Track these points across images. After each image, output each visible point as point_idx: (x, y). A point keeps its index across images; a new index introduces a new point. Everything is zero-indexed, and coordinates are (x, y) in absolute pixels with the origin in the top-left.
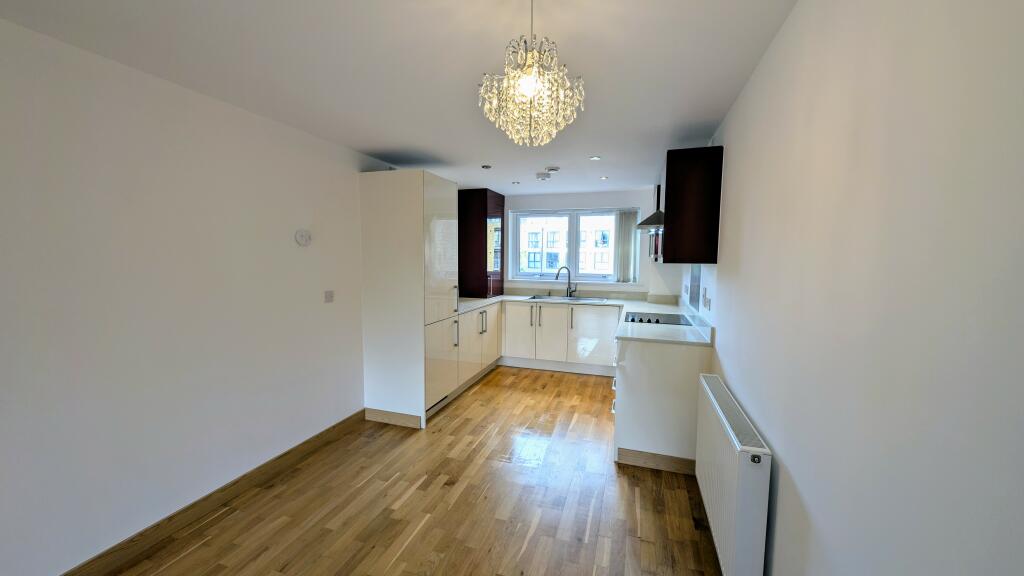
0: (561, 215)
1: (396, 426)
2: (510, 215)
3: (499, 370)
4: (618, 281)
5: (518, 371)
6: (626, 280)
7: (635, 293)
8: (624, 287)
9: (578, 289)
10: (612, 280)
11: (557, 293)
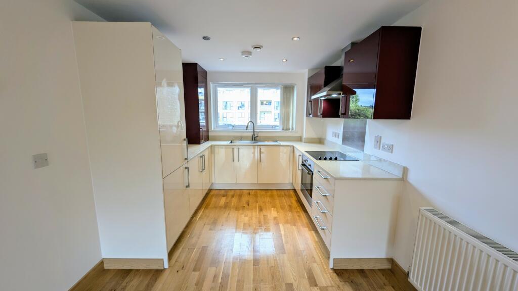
0: (245, 87)
1: (138, 270)
2: (211, 86)
3: (212, 193)
4: (283, 130)
5: (225, 193)
6: (287, 129)
7: (293, 137)
8: (287, 134)
9: (259, 135)
10: (279, 129)
11: (246, 138)
